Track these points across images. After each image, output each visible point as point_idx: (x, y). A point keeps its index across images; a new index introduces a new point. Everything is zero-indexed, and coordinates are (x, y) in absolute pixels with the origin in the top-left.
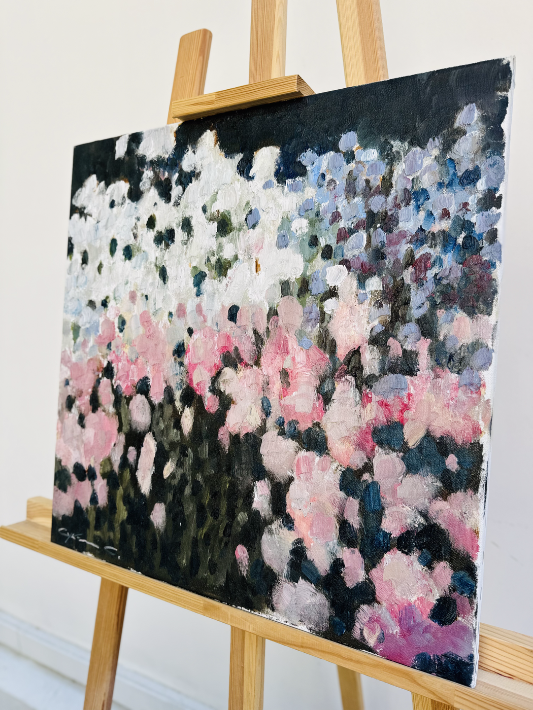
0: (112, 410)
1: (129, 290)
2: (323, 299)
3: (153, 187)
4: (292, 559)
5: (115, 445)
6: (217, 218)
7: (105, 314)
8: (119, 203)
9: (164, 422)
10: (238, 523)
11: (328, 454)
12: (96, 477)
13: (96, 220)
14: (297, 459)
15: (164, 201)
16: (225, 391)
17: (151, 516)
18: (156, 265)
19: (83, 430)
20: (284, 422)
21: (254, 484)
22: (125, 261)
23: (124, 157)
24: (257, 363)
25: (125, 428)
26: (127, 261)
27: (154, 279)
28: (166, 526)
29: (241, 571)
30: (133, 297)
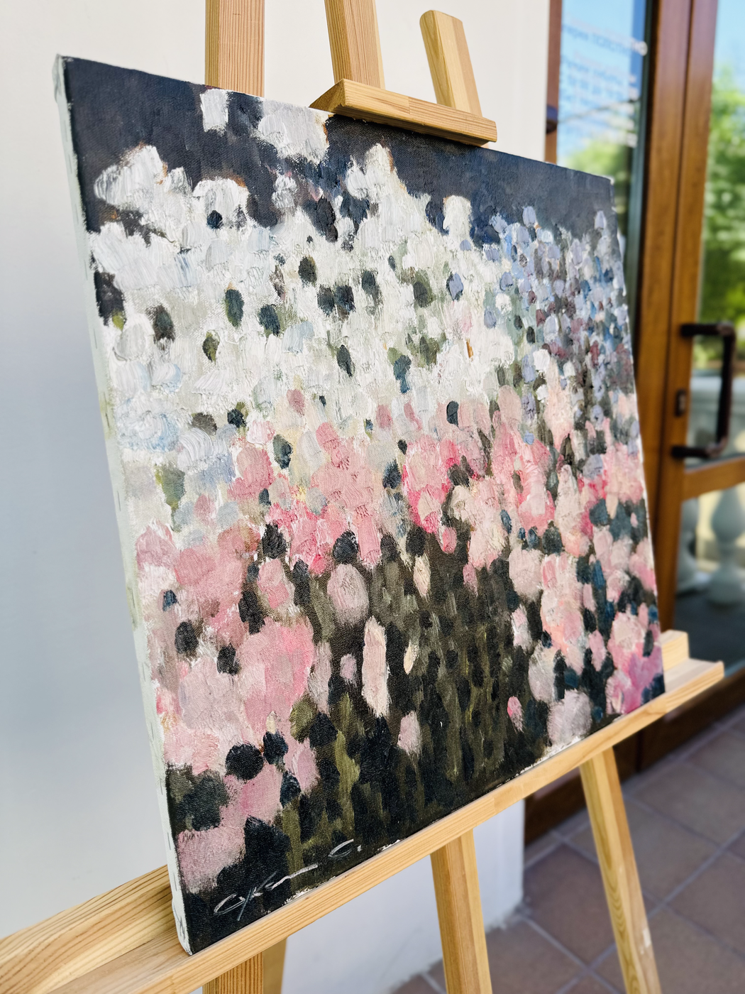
0: (294, 610)
1: (284, 389)
2: (535, 388)
3: (299, 208)
4: (556, 677)
5: (313, 670)
6: (412, 278)
7: (243, 439)
8: (231, 222)
9: (389, 592)
10: (505, 674)
11: (564, 550)
12: (286, 747)
13: (177, 244)
14: (542, 568)
15: (324, 236)
16: (460, 518)
17: (399, 743)
18: (329, 345)
19: (236, 677)
20: (524, 533)
21: (511, 619)
22: (267, 337)
23: (225, 133)
24: (489, 471)
25: (328, 631)
26: (272, 336)
27: (331, 368)
28: (423, 741)
29: (516, 728)
30: (296, 401)
